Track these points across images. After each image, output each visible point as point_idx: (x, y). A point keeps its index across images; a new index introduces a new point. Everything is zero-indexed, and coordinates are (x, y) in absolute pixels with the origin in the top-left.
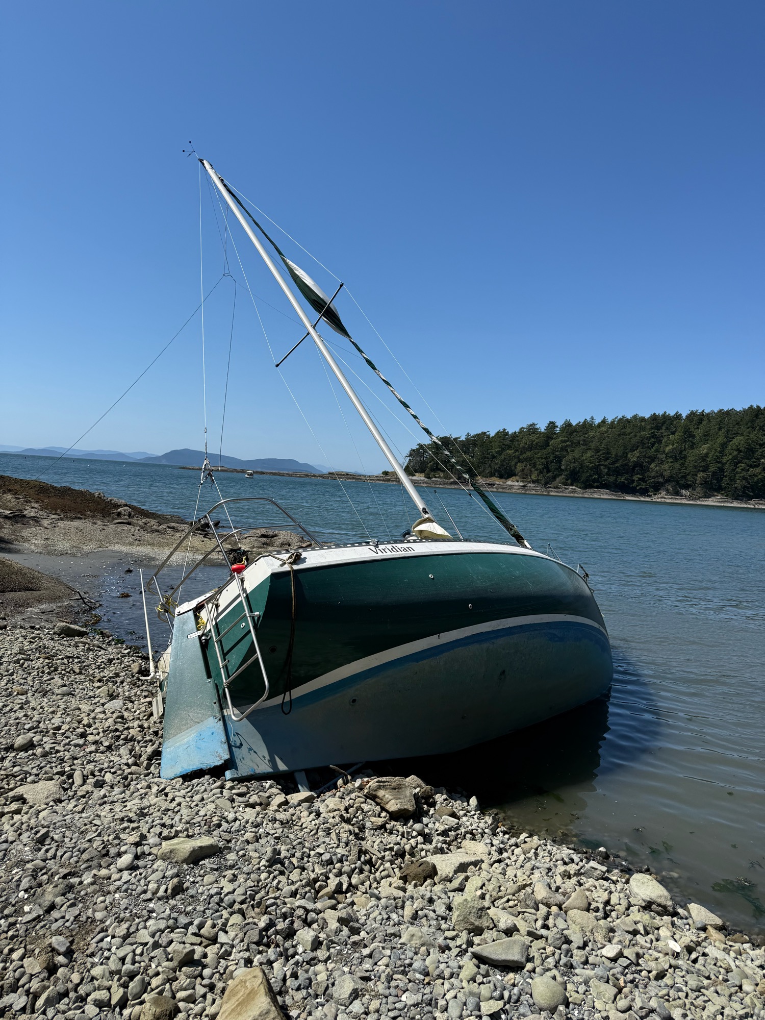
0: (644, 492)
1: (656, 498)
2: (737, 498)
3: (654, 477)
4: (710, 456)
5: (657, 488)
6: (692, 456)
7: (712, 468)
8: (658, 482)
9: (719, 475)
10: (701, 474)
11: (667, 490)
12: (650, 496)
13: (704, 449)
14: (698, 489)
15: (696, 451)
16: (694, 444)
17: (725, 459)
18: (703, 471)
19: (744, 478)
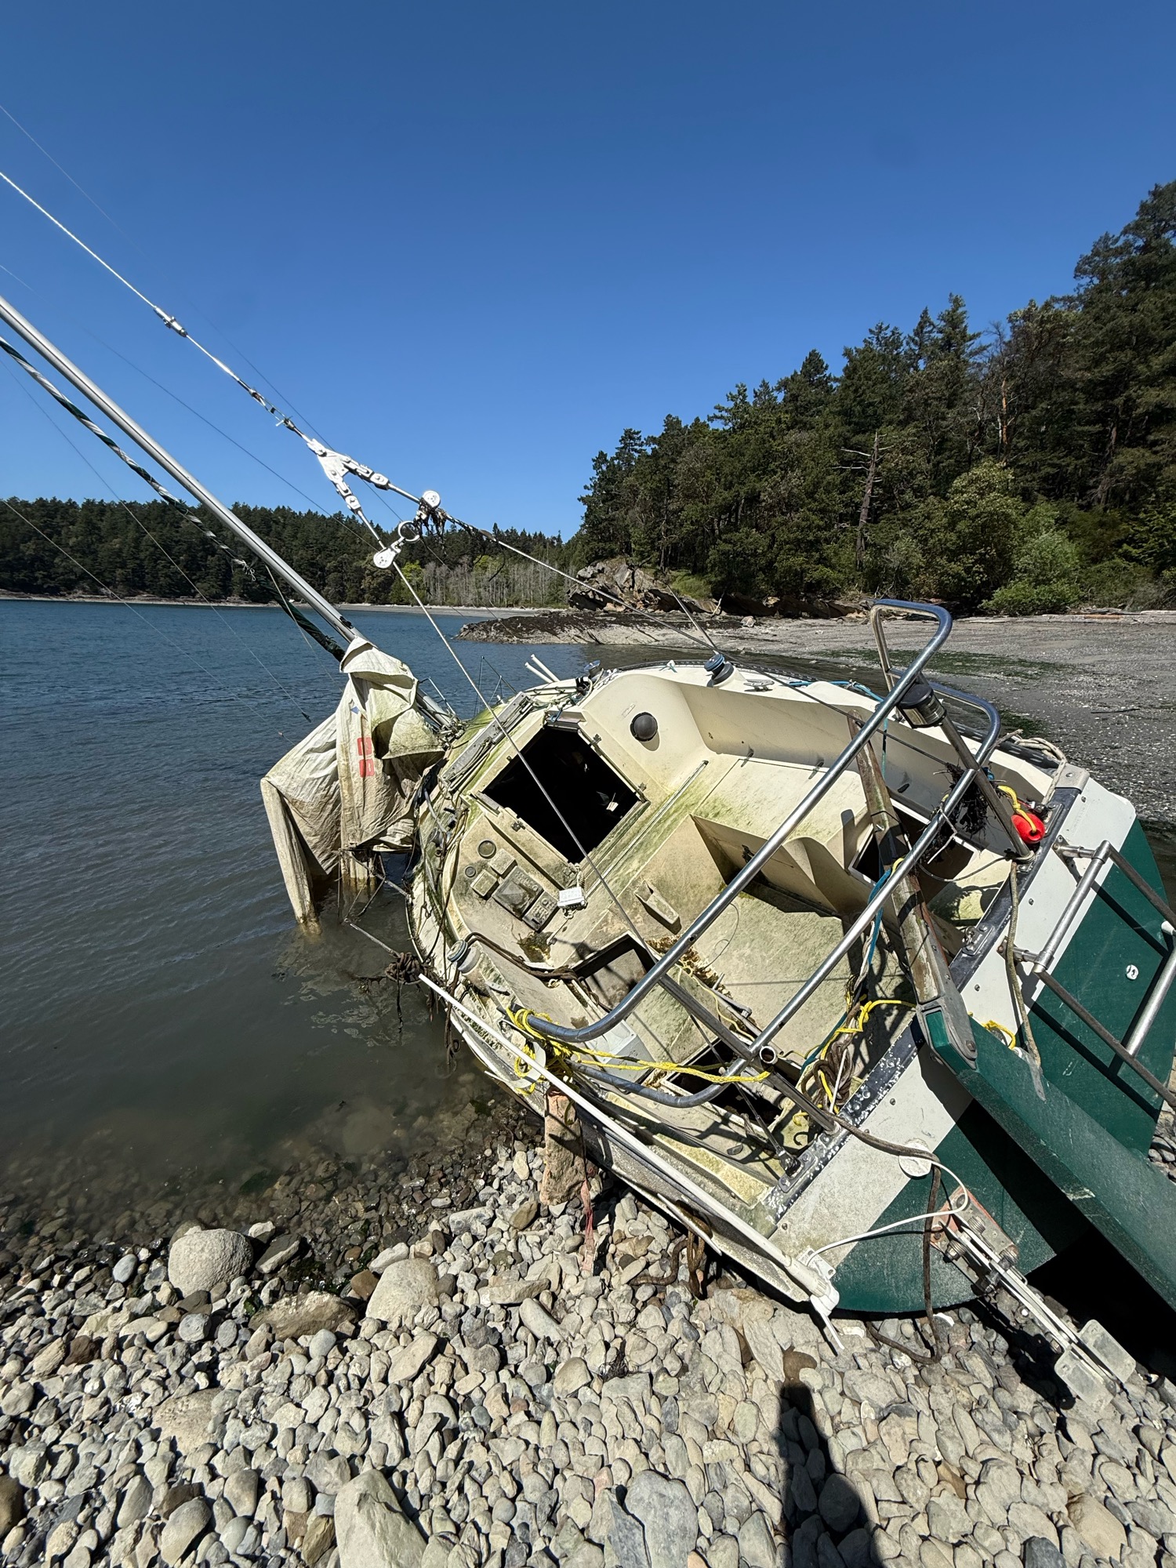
0: (54, 592)
1: (71, 598)
2: (164, 596)
3: (62, 574)
4: (125, 551)
5: (70, 587)
6: (104, 550)
7: (131, 565)
8: (70, 580)
9: (139, 571)
10: (119, 571)
11: (84, 589)
12: (64, 596)
13: (116, 543)
14: (120, 587)
15: (107, 545)
16: (102, 537)
17: (142, 555)
18: (122, 568)
19: (167, 576)
